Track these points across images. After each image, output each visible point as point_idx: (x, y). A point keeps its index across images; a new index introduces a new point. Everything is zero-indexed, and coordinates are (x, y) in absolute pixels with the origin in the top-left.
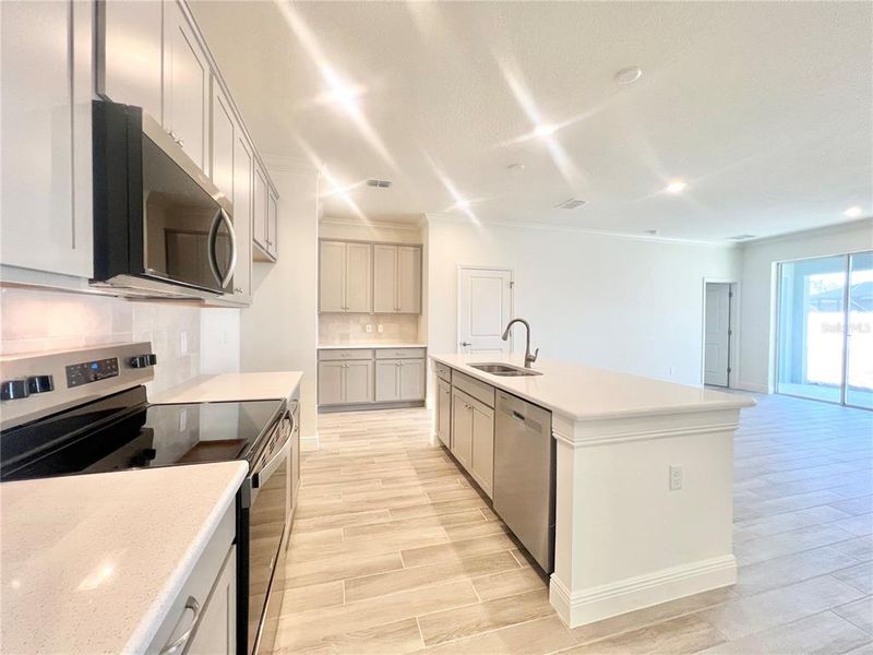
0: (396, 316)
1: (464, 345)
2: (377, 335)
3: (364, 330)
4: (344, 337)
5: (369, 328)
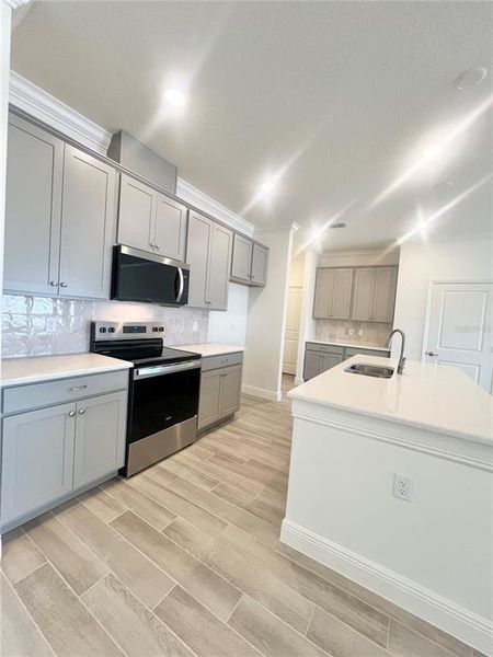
0: (371, 323)
1: (431, 355)
2: (358, 338)
3: (347, 333)
4: (332, 337)
5: (351, 331)
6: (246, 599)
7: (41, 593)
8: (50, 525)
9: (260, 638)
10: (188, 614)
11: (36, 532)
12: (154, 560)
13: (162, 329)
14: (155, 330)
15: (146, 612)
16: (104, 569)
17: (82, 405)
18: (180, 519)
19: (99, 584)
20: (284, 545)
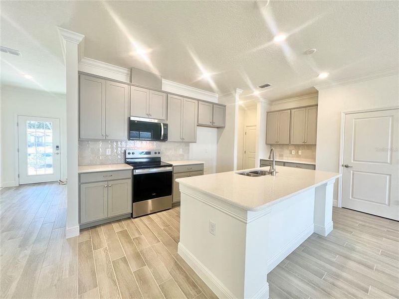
1: (347, 166)
2: (298, 156)
3: (291, 153)
6: (146, 268)
7: (84, 247)
8: (98, 229)
9: (140, 280)
10: (122, 265)
11: (93, 230)
12: (123, 246)
13: (159, 153)
14: (156, 153)
15: (110, 261)
16: (106, 245)
17: (110, 183)
18: (143, 236)
19: (101, 249)
20: (178, 255)
